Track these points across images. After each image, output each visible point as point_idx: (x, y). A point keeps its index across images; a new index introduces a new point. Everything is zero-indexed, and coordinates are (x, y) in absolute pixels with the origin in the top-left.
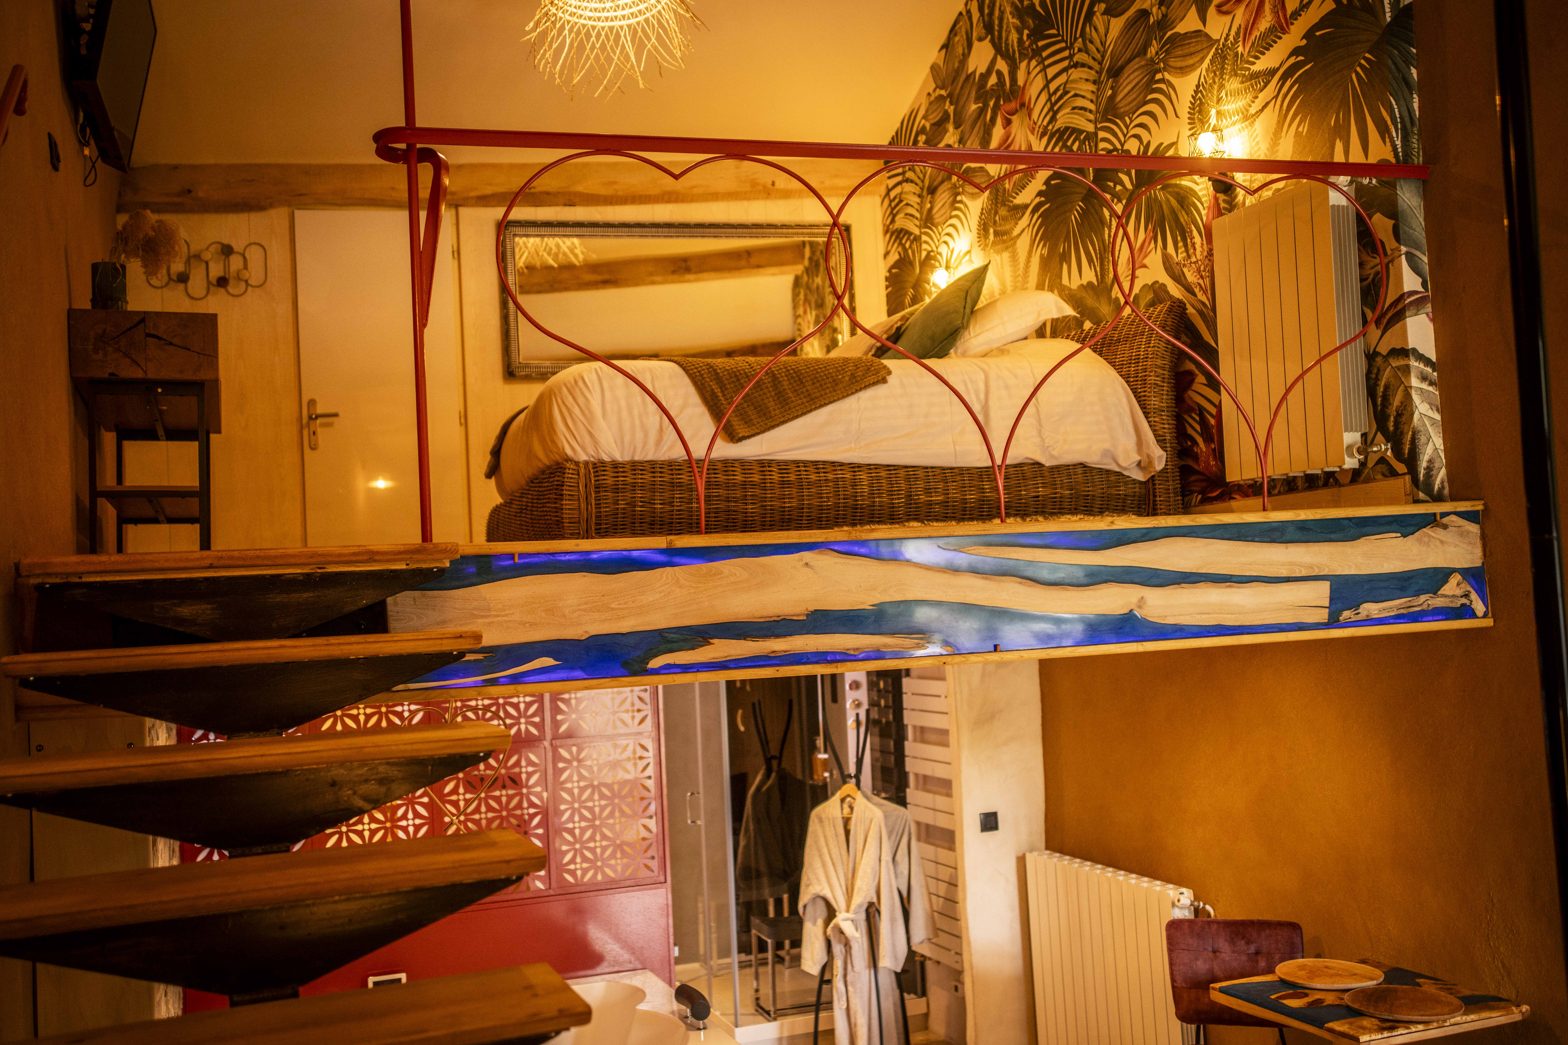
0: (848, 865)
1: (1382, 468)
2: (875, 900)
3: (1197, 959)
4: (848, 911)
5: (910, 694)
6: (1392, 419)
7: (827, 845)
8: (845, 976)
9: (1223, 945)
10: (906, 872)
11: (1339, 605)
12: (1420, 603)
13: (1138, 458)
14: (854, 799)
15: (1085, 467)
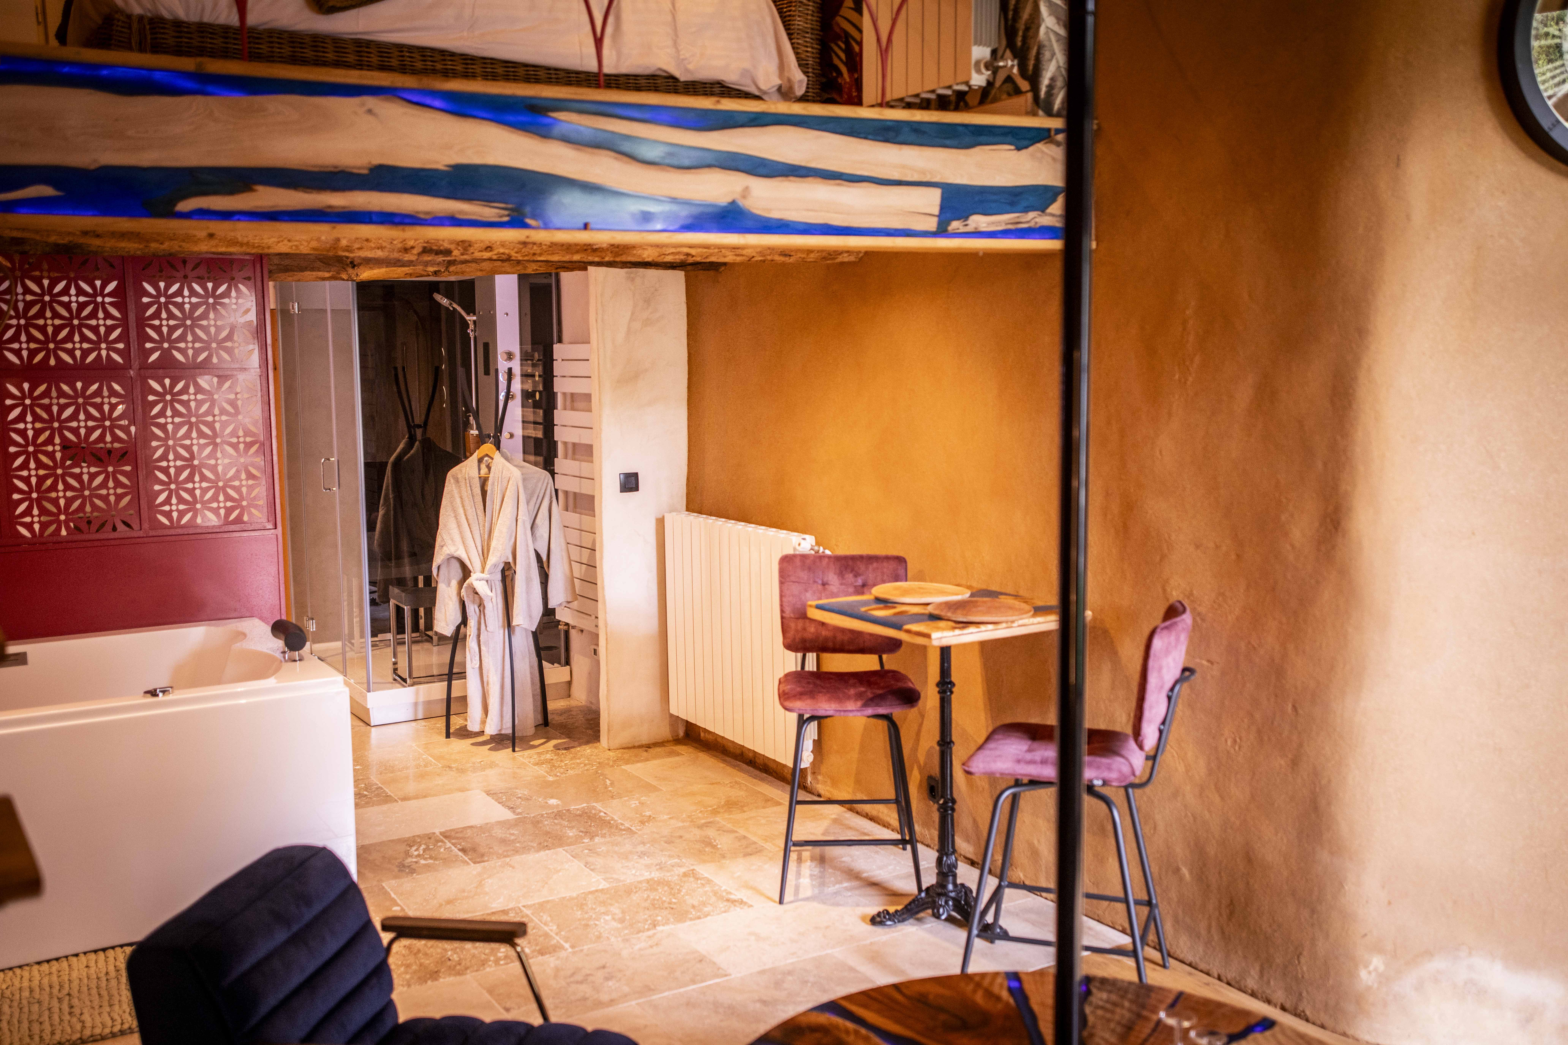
0: (484, 526)
1: (1009, 87)
2: (511, 560)
3: (806, 591)
4: (483, 572)
5: (560, 360)
6: (1020, 33)
7: (463, 506)
8: (479, 636)
9: (832, 578)
10: (546, 536)
11: (948, 215)
12: (1028, 219)
13: (779, 82)
14: (492, 459)
15: (723, 86)
